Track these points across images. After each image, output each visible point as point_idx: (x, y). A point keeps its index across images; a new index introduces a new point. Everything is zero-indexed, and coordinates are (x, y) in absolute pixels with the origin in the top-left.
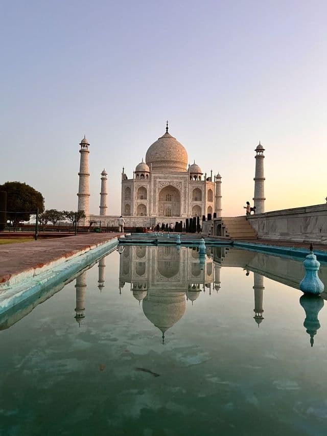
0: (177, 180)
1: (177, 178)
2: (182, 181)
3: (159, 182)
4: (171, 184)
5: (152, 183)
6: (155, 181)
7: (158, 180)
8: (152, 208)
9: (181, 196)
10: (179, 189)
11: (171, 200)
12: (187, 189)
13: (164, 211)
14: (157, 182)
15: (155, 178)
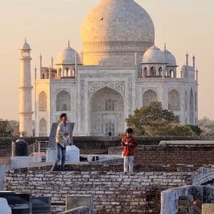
0: (117, 79)
1: (117, 75)
2: (126, 79)
3: (89, 82)
4: (108, 86)
5: (79, 85)
6: (82, 81)
7: (87, 79)
8: (79, 124)
9: (125, 104)
10: (120, 92)
11: (113, 109)
12: (134, 92)
13: (102, 126)
14: (86, 83)
15: (82, 76)
